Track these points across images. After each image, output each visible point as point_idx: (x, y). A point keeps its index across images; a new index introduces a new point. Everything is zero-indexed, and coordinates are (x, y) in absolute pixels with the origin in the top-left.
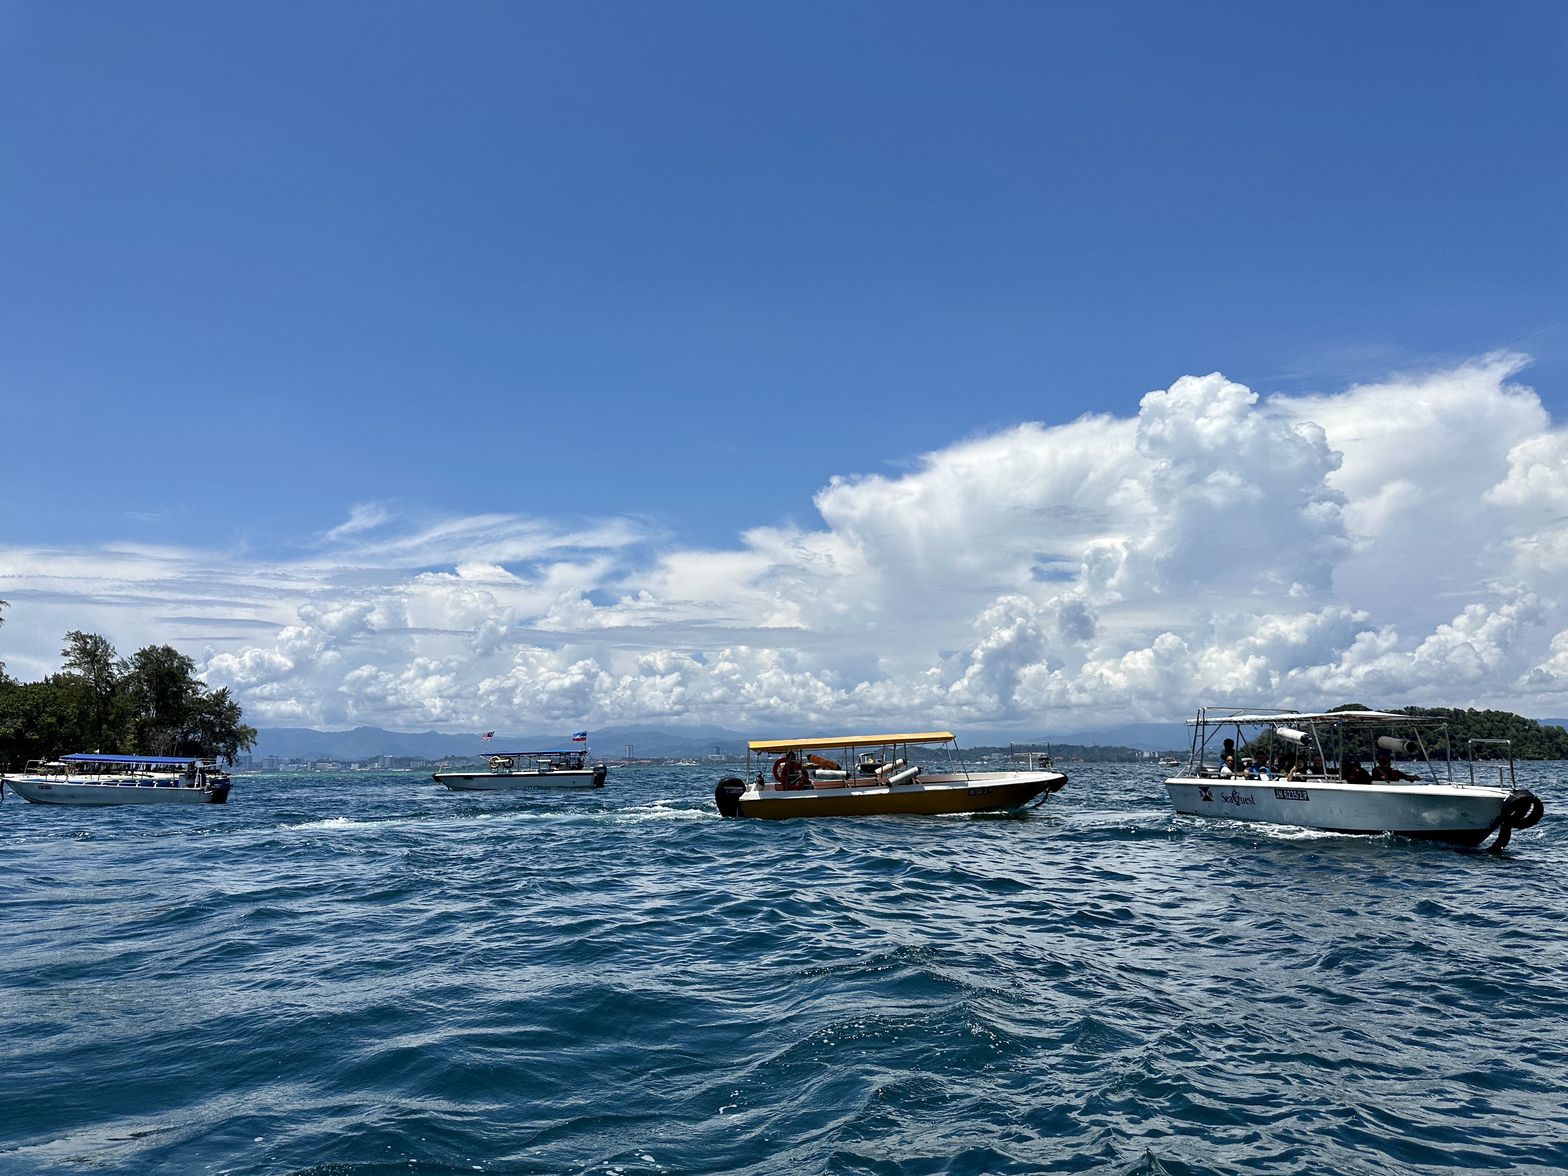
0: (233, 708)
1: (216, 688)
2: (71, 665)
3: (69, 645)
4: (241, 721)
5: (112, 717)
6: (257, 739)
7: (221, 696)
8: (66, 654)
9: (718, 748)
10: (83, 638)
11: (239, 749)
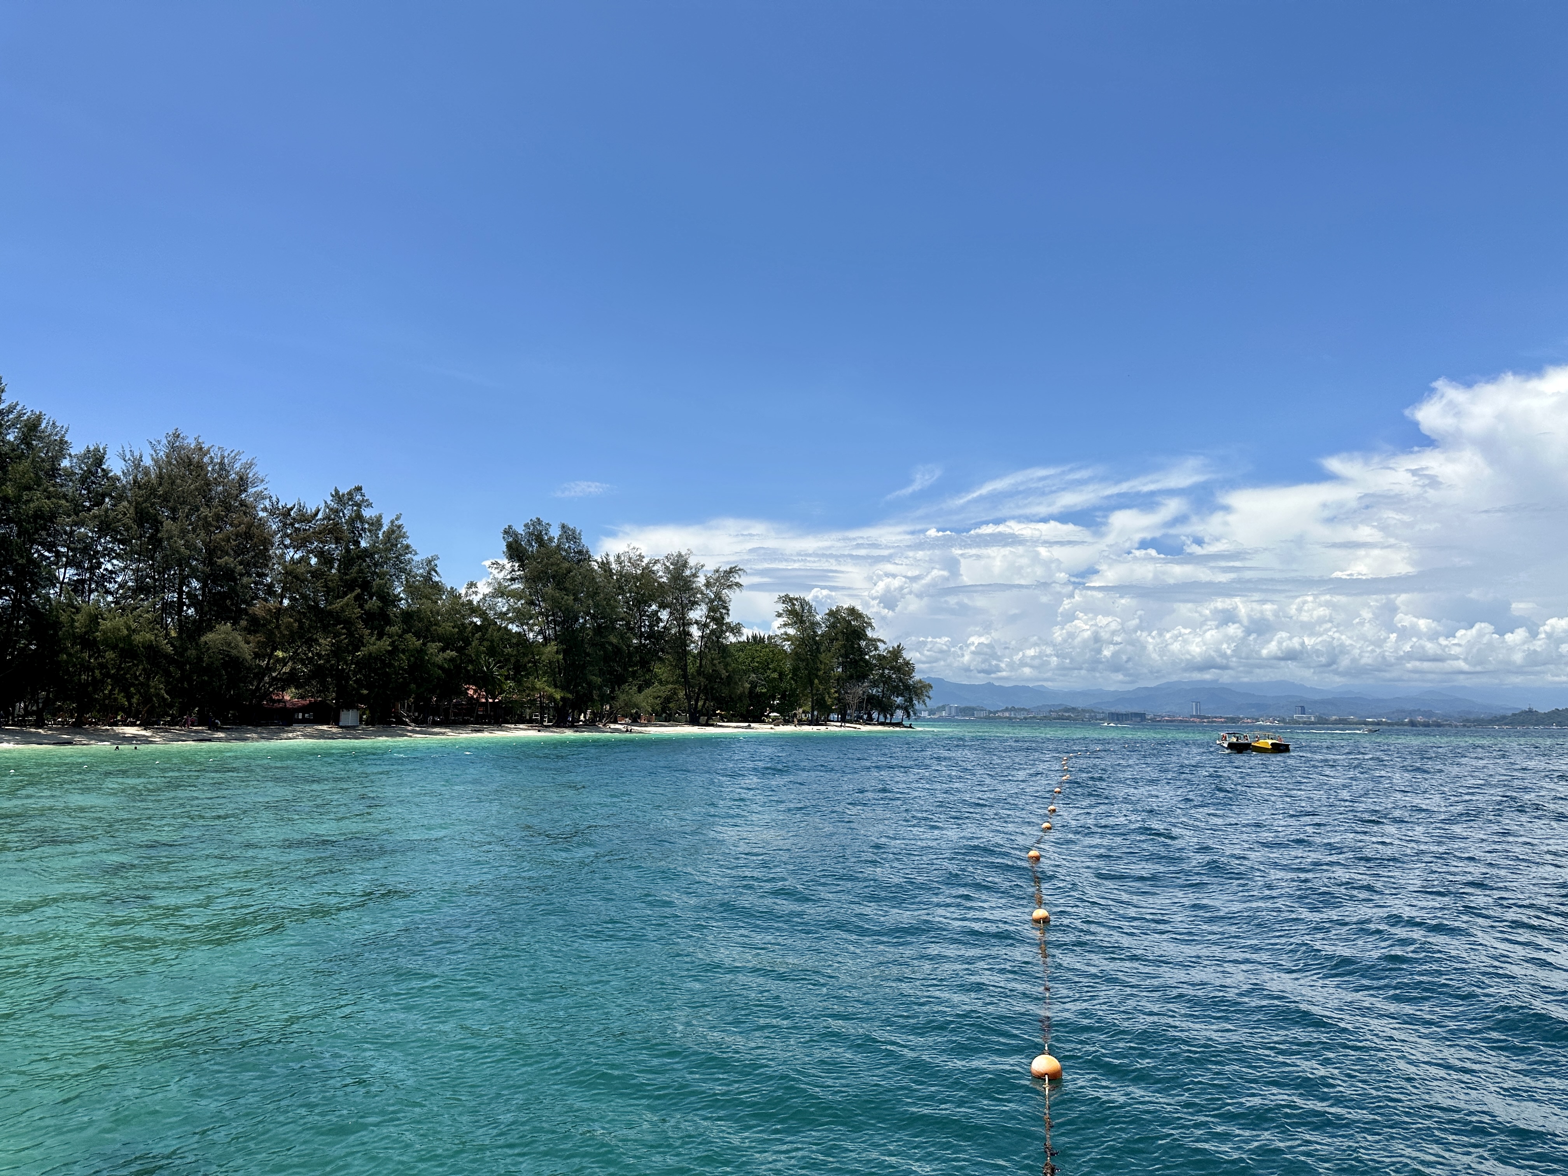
0: (907, 663)
1: (892, 644)
2: (785, 625)
3: (781, 607)
4: (917, 677)
5: (821, 673)
6: (931, 693)
7: (896, 653)
8: (779, 615)
9: (1303, 707)
10: (791, 600)
11: (915, 702)
